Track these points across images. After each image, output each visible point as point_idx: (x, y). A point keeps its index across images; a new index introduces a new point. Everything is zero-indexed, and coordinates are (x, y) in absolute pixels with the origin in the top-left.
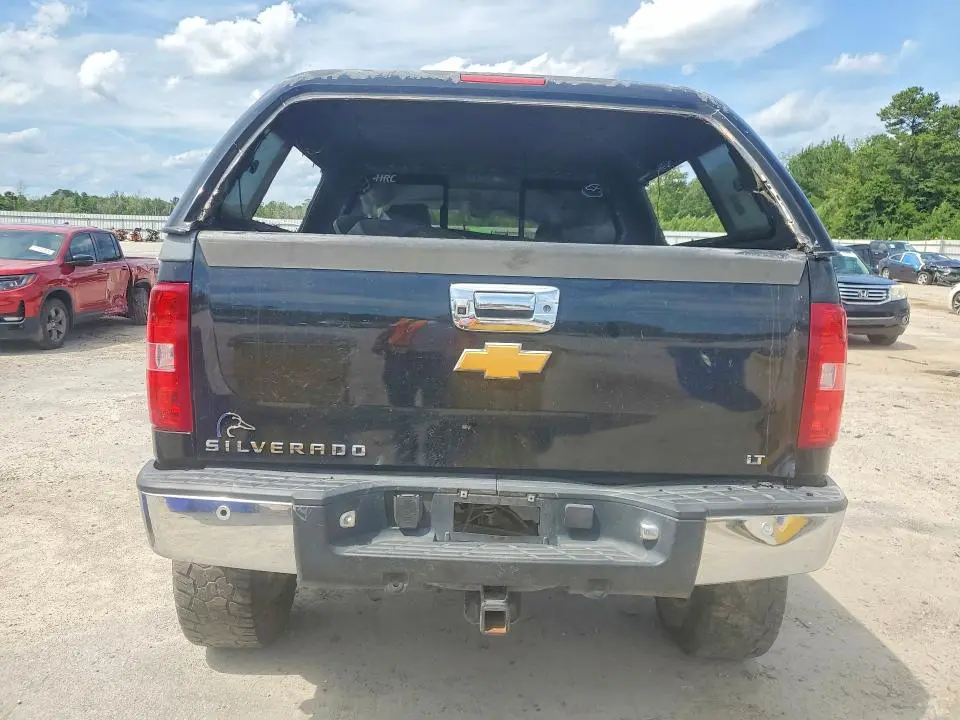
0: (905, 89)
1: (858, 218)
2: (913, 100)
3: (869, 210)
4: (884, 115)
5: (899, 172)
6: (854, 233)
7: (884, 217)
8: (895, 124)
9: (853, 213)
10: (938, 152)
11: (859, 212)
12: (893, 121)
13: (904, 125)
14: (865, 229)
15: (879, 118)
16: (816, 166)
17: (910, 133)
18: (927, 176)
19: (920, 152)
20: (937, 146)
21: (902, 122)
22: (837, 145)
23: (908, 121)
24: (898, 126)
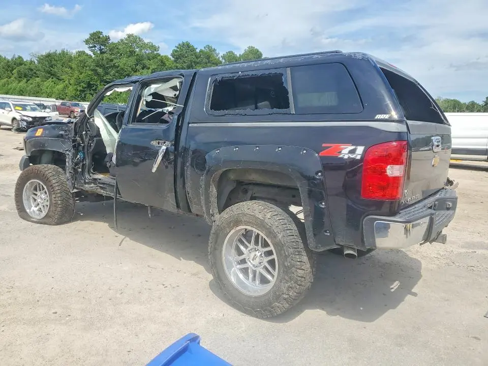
0: (95, 31)
1: (81, 91)
2: (99, 37)
3: (85, 88)
4: (87, 42)
5: (96, 70)
6: (79, 99)
7: (92, 92)
8: (92, 47)
9: (79, 88)
10: (112, 64)
11: (81, 88)
12: (91, 45)
13: (96, 48)
14: (85, 97)
15: (85, 43)
16: (54, 62)
17: (99, 52)
18: (107, 73)
19: (105, 62)
20: (112, 60)
21: (95, 47)
22: (64, 53)
23: (98, 47)
24: (93, 48)
